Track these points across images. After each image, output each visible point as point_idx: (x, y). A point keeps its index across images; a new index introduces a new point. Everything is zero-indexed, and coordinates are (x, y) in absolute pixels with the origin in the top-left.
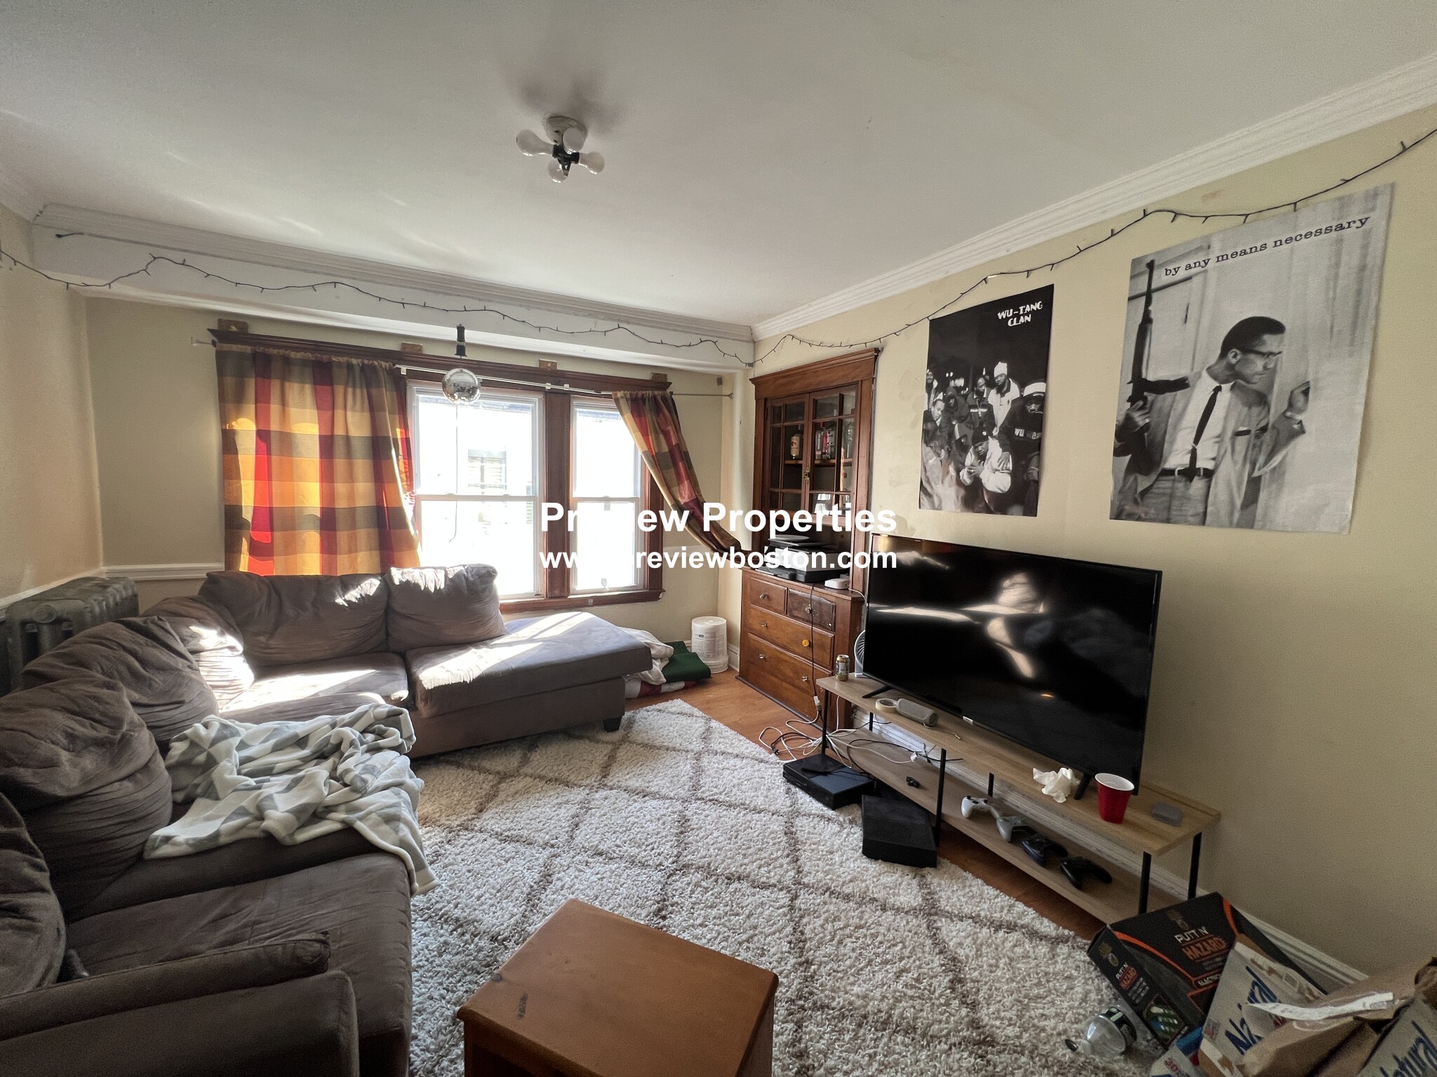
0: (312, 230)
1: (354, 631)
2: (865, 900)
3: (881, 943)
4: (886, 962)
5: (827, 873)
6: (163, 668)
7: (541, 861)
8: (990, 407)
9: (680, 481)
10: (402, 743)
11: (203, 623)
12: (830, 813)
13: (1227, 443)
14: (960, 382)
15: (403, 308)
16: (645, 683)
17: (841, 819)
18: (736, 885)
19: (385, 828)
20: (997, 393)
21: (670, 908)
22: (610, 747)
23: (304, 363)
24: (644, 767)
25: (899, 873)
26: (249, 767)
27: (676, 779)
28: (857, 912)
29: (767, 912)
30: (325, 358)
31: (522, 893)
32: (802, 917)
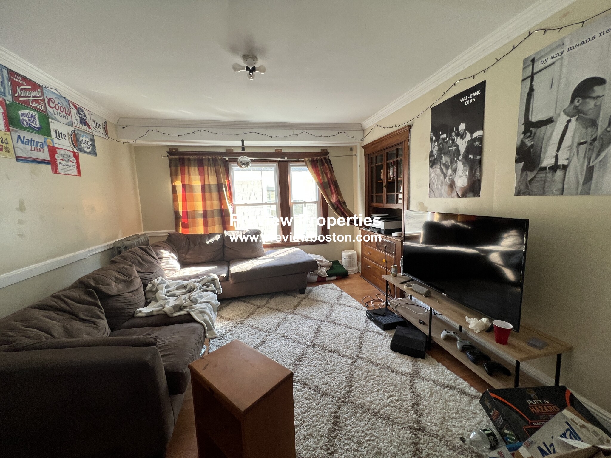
0: (188, 112)
1: (212, 253)
2: (385, 366)
3: (386, 384)
4: (386, 391)
5: (372, 354)
6: (148, 262)
7: (263, 336)
8: (457, 146)
9: (332, 193)
10: (215, 290)
11: (165, 249)
12: (382, 332)
13: (575, 150)
14: (444, 136)
15: (223, 136)
16: (319, 276)
17: (386, 335)
18: (332, 354)
19: (200, 315)
20: (461, 139)
21: (304, 358)
22: (300, 299)
23: (194, 160)
24: (310, 307)
25: (405, 359)
26: (169, 294)
27: (321, 313)
28: (379, 371)
29: (341, 365)
30: (201, 157)
31: (253, 346)
32: (355, 369)
